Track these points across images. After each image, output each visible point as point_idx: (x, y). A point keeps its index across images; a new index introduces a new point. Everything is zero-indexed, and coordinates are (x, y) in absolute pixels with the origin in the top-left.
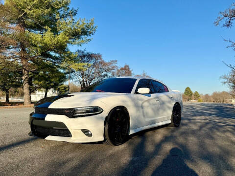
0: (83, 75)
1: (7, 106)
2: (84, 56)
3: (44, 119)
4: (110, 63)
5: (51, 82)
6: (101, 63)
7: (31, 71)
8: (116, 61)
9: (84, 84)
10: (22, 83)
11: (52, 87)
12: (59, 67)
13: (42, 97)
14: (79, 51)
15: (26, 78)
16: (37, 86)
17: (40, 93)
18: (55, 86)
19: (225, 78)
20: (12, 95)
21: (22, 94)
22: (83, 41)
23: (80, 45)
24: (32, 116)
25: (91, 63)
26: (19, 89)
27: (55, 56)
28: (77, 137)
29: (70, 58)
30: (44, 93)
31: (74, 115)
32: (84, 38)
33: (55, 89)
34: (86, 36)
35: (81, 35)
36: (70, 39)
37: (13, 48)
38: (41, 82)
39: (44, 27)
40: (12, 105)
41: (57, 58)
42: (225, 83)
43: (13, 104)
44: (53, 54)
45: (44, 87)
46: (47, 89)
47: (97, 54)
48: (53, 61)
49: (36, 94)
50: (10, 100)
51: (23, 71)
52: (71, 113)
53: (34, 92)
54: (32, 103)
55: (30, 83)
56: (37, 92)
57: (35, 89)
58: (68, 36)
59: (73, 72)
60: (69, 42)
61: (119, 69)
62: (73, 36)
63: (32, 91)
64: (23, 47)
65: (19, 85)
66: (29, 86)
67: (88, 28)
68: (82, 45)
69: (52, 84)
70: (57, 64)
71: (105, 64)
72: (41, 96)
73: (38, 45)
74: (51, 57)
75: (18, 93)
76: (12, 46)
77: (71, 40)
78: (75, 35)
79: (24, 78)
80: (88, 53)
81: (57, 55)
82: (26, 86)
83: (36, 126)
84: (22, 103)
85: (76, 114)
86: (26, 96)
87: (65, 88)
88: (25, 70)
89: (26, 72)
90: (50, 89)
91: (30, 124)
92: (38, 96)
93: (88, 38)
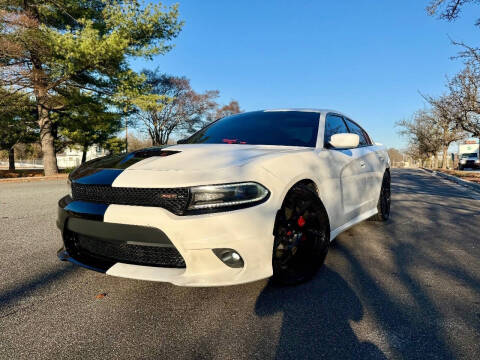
0: (155, 120)
1: (11, 177)
2: (155, 82)
3: (101, 218)
4: (206, 96)
5: (93, 133)
6: (188, 95)
7: (55, 111)
8: (218, 92)
9: (158, 135)
10: (38, 135)
11: (96, 141)
12: (109, 102)
13: (77, 160)
14: (146, 72)
15: (46, 123)
16: (68, 140)
17: (74, 152)
18: (101, 141)
19: (404, 124)
20: (22, 157)
21: (40, 156)
22: (157, 50)
23: (149, 56)
24: (66, 208)
25: (171, 96)
26: (34, 146)
27: (100, 80)
28: (202, 272)
29: (131, 83)
30: (81, 154)
31: (191, 208)
32: (158, 43)
33: (101, 146)
34: (161, 40)
35: (152, 37)
36: (130, 44)
37: (17, 63)
38: (75, 133)
39: (79, 21)
40: (20, 176)
41: (105, 85)
42: (403, 133)
43: (23, 173)
44: (96, 75)
45: (80, 142)
46: (86, 145)
47: (180, 77)
48: (98, 89)
49: (65, 155)
50: (18, 166)
51: (40, 109)
52: (182, 202)
53: (62, 152)
54: (60, 171)
55: (54, 134)
56: (67, 151)
57: (64, 146)
58: (126, 38)
59: (135, 111)
60: (128, 52)
61: (220, 108)
62: (137, 39)
63: (58, 148)
64: (36, 60)
65: (34, 138)
66: (52, 138)
67: (166, 22)
68: (153, 57)
69: (95, 136)
70: (105, 96)
71: (197, 98)
72: (75, 158)
73: (68, 56)
74: (92, 81)
75: (32, 152)
76: (13, 60)
77: (133, 48)
78: (141, 36)
79: (41, 122)
80: (163, 76)
81: (106, 78)
82: (46, 139)
83: (77, 235)
84: (41, 172)
85: (195, 203)
86: (48, 158)
87: (120, 143)
88: (43, 107)
89: (44, 111)
90: (91, 145)
91: (59, 226)
92: (71, 158)
93: (167, 43)
